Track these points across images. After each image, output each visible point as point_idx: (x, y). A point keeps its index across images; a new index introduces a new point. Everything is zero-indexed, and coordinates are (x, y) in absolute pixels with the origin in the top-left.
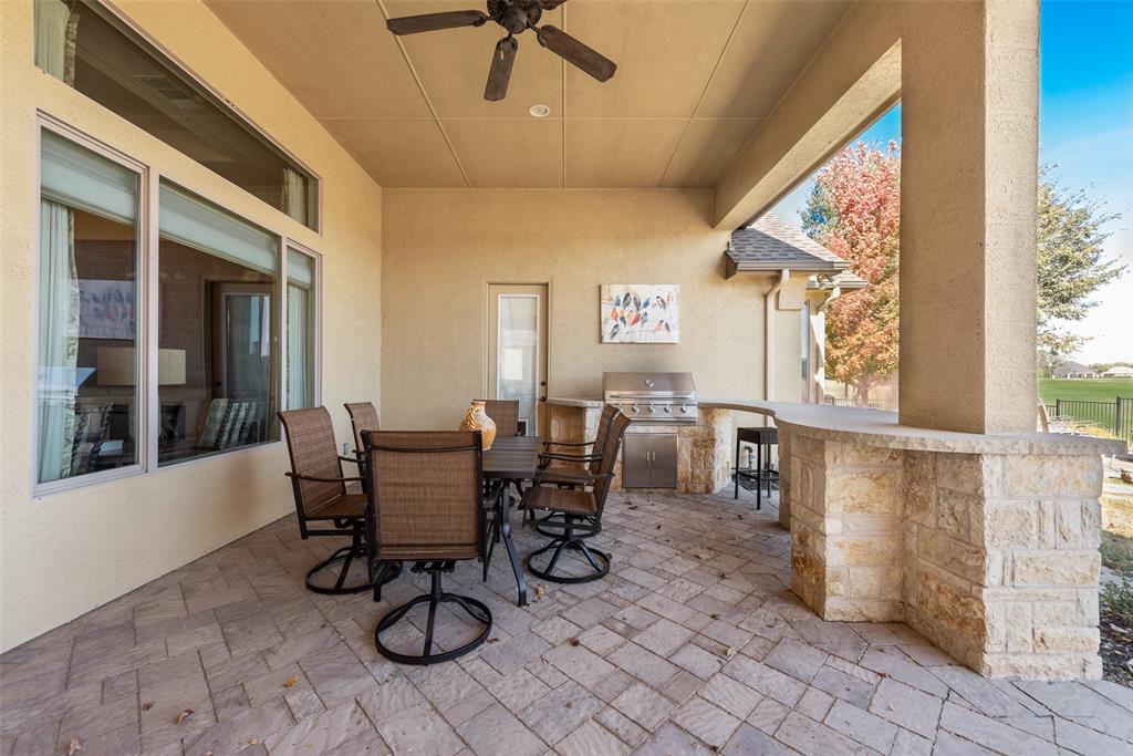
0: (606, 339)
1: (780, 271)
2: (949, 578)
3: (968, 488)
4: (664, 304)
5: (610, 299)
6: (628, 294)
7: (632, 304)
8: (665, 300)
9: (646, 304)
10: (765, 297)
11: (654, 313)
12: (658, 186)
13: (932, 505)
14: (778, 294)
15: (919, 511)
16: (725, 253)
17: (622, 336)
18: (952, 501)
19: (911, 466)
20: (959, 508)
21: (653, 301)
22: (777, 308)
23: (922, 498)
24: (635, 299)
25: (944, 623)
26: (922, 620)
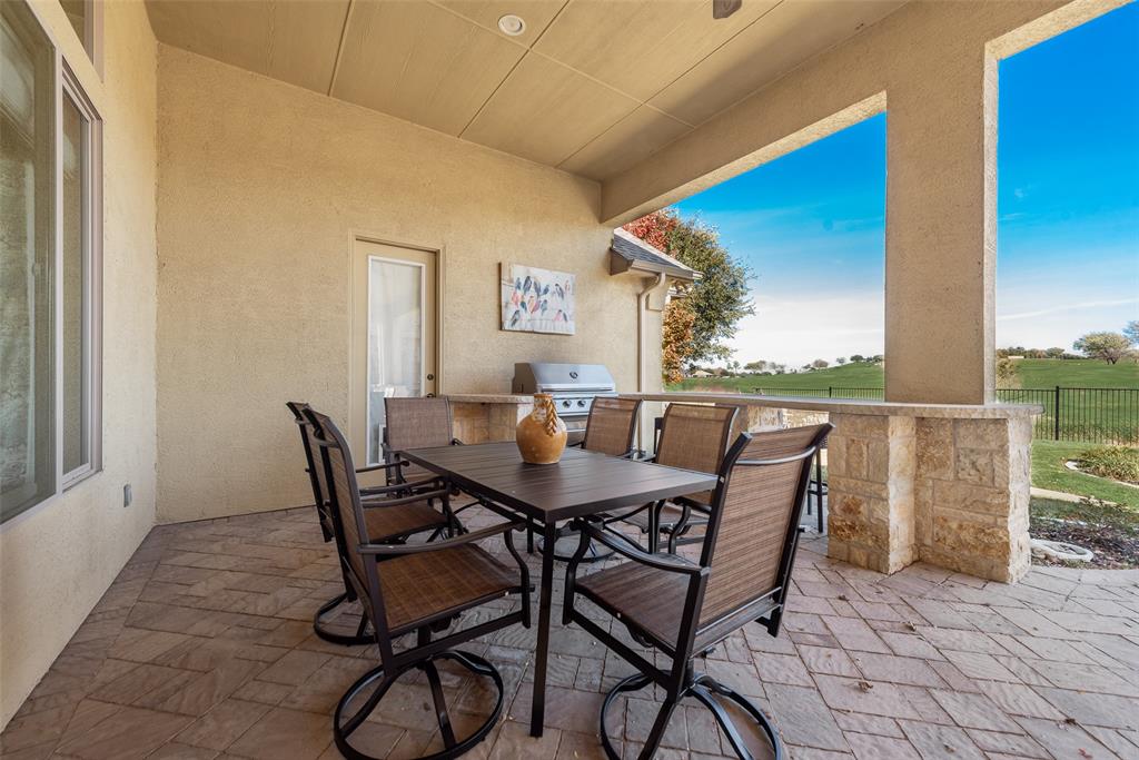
0: (507, 325)
1: (658, 274)
2: (971, 517)
3: (994, 445)
4: (562, 294)
5: (511, 281)
6: (528, 278)
7: (532, 289)
8: (563, 288)
9: (546, 291)
10: (639, 296)
11: (553, 300)
12: (556, 167)
13: (951, 462)
14: (648, 297)
15: (936, 469)
16: (611, 249)
17: (523, 324)
18: (974, 457)
19: (926, 434)
20: (982, 461)
21: (552, 288)
22: (647, 308)
23: (939, 459)
24: (535, 284)
25: (966, 552)
26: (939, 555)
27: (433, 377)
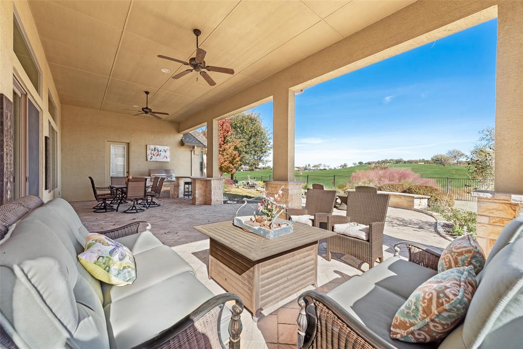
1: (194, 146)
5: (150, 149)
6: (155, 148)
7: (156, 151)
8: (166, 150)
10: (191, 151)
11: (163, 154)
14: (194, 151)
16: (181, 140)
17: (153, 159)
21: (162, 150)
22: (194, 154)
27: (128, 172)
